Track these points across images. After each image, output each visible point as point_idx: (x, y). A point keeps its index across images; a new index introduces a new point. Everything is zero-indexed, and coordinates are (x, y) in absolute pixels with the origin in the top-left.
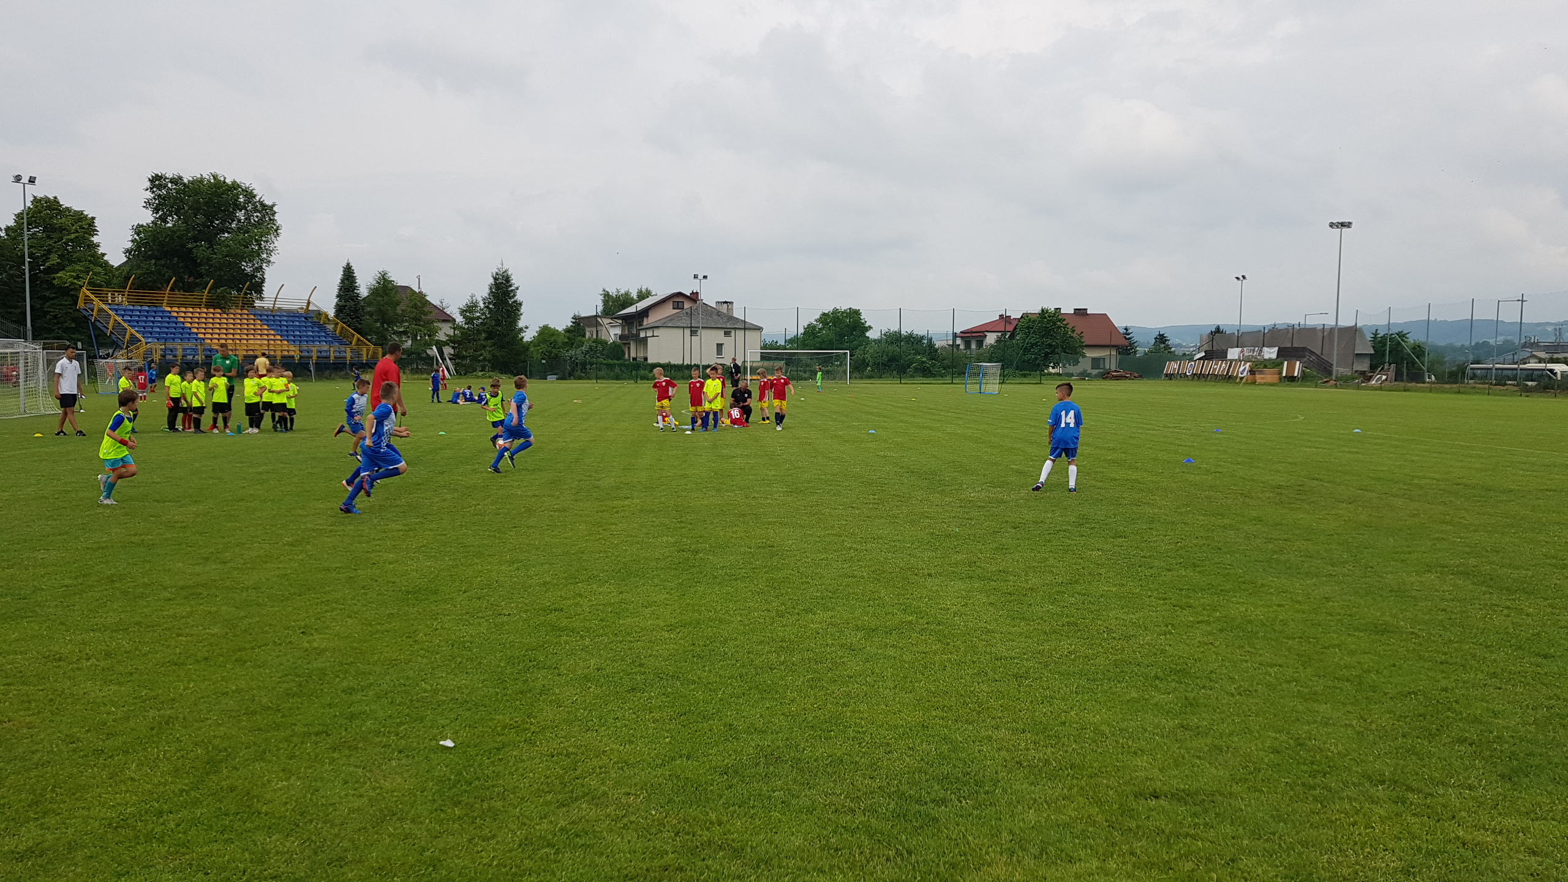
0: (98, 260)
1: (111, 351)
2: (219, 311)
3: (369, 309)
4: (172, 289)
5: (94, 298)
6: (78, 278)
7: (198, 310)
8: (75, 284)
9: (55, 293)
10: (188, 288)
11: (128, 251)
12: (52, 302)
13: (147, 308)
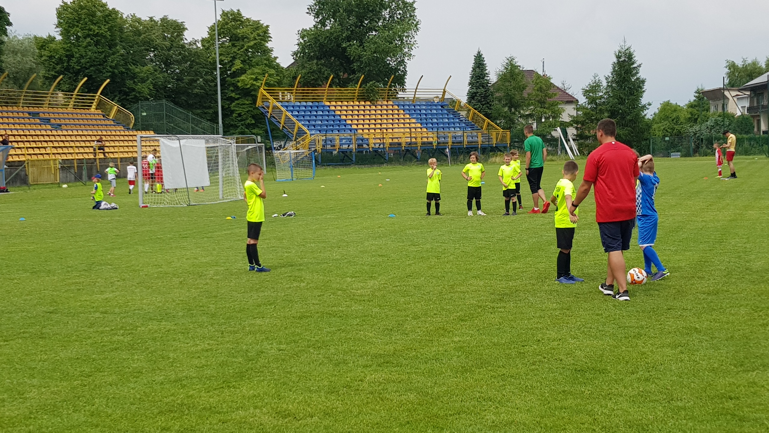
0: (271, 63)
1: (282, 143)
2: (369, 103)
3: (497, 95)
4: (330, 86)
5: (270, 97)
6: (256, 79)
7: (352, 103)
8: (255, 85)
9: (239, 94)
10: (343, 84)
11: (295, 54)
12: (236, 102)
13: (311, 104)
